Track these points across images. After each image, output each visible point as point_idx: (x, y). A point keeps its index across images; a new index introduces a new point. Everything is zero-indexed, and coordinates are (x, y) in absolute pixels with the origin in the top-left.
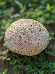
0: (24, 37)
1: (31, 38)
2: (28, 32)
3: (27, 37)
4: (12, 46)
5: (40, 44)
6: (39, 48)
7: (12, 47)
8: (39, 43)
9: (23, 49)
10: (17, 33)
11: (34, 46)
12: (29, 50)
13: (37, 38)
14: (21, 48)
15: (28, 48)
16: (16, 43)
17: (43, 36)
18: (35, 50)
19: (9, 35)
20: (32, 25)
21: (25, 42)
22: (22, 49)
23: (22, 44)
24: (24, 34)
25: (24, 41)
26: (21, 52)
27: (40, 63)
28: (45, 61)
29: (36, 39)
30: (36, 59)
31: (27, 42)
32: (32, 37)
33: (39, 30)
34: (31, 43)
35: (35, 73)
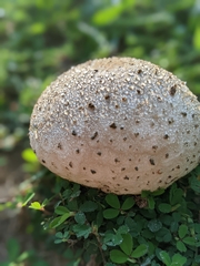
0: (109, 111)
1: (137, 114)
2: (124, 93)
3: (121, 111)
4: (60, 147)
5: (172, 140)
6: (167, 156)
7: (59, 151)
8: (167, 137)
9: (103, 157)
10: (82, 97)
11: (148, 146)
12: (126, 163)
13: (161, 115)
14: (95, 153)
15: (121, 153)
16: (74, 134)
17: (185, 115)
18: (152, 162)
19: (51, 106)
20: (140, 72)
21: (113, 126)
22: (97, 158)
23: (100, 137)
24: (107, 98)
25: (108, 125)
26: (93, 172)
27: (169, 227)
28: (190, 220)
29: (156, 118)
30: (151, 206)
31: (118, 129)
32: (142, 111)
33: (169, 89)
34: (135, 132)
35: (148, 261)
